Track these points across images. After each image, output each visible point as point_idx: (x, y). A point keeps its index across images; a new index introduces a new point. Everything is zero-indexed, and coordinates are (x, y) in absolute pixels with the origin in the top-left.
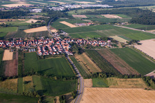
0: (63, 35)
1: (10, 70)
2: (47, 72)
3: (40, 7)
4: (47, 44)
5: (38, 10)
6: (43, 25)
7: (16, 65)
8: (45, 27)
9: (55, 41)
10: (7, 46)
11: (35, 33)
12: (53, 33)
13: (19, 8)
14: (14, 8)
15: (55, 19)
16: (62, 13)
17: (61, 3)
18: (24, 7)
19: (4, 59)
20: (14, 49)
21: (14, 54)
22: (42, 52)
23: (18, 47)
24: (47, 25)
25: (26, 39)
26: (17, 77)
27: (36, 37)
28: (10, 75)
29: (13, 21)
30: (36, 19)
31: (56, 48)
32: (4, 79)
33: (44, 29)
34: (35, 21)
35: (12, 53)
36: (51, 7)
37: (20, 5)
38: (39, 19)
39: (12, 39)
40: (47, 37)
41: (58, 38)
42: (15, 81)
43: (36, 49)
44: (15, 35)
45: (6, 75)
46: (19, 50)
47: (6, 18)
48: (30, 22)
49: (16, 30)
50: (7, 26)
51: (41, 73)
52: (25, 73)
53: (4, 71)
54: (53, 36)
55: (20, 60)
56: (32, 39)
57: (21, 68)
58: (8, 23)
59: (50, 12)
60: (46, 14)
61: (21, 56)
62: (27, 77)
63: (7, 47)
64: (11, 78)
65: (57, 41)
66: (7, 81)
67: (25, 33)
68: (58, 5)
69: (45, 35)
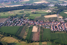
0: (66, 20)
1: (36, 37)
3: (53, 3)
4: (56, 24)
5: (52, 5)
6: (54, 14)
7: (39, 35)
8: (56, 15)
9: (61, 23)
10: (35, 24)
11: (50, 18)
12: (60, 19)
13: (42, 4)
14: (40, 4)
15: (62, 10)
16: (66, 8)
17: (65, 2)
18: (44, 4)
19: (33, 31)
20: (38, 26)
21: (38, 29)
22: (53, 29)
23: (40, 25)
25: (45, 21)
26: (39, 42)
27: (50, 20)
28: (35, 40)
29: (39, 11)
30: (51, 10)
31: (61, 27)
32: (32, 42)
33: (55, 16)
34: (50, 11)
35: (37, 28)
36: (59, 4)
37: (43, 2)
38: (52, 10)
39: (38, 21)
40: (56, 21)
41: (63, 21)
43: (50, 27)
44: (39, 18)
45: (33, 40)
46: (41, 27)
47: (35, 9)
48: (47, 11)
49: (40, 15)
50: (35, 13)
51: (52, 41)
52: (43, 40)
53: (32, 37)
54: (60, 20)
55: (41, 33)
56: (48, 21)
57: (41, 37)
58: (36, 12)
59: (59, 7)
60: (56, 7)
61: (42, 30)
62: (44, 42)
63: (35, 25)
64: (36, 42)
65: (62, 23)
66: (33, 43)
68: (63, 3)
69: (56, 19)
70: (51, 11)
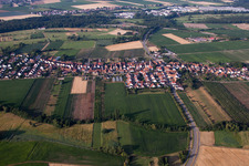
0: (168, 57)
1: (82, 110)
2: (141, 116)
3: (132, 10)
4: (141, 69)
5: (129, 15)
6: (136, 39)
7: (91, 101)
8: (139, 42)
9: (155, 66)
10: (78, 71)
11: (123, 51)
12: (153, 53)
13: (98, 10)
14: (91, 11)
15: (156, 29)
16: (167, 21)
17: (166, 4)
18: (106, 10)
19: (74, 91)
20: (89, 76)
21: (89, 84)
22: (133, 82)
23: (95, 74)
24: (142, 39)
25: (108, 61)
26: (92, 122)
27: (124, 58)
28: (82, 118)
29: (89, 31)
30: (125, 29)
31: (156, 77)
32: (72, 123)
33: (137, 45)
34: (123, 32)
35: (86, 82)
36: (149, 10)
37: (101, 6)
38: (129, 29)
39: (86, 60)
40: (141, 59)
41: (160, 60)
42: (89, 127)
43: (124, 78)
44: (91, 54)
45: (76, 117)
46: (97, 78)
47: (78, 26)
48: (115, 33)
49: (93, 45)
50: (79, 39)
51: (130, 117)
52: (105, 116)
53: (73, 110)
54: (151, 57)
55: (98, 95)
56: (118, 61)
57: (99, 107)
58: (82, 35)
59: (148, 19)
60: (140, 21)
61: (100, 87)
62: (107, 123)
63: (79, 73)
64: (83, 122)
65: (159, 65)
66: (76, 127)
67: (107, 51)
68: (161, 7)
69: (140, 56)
70: (125, 32)
